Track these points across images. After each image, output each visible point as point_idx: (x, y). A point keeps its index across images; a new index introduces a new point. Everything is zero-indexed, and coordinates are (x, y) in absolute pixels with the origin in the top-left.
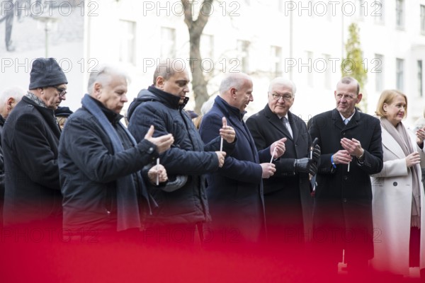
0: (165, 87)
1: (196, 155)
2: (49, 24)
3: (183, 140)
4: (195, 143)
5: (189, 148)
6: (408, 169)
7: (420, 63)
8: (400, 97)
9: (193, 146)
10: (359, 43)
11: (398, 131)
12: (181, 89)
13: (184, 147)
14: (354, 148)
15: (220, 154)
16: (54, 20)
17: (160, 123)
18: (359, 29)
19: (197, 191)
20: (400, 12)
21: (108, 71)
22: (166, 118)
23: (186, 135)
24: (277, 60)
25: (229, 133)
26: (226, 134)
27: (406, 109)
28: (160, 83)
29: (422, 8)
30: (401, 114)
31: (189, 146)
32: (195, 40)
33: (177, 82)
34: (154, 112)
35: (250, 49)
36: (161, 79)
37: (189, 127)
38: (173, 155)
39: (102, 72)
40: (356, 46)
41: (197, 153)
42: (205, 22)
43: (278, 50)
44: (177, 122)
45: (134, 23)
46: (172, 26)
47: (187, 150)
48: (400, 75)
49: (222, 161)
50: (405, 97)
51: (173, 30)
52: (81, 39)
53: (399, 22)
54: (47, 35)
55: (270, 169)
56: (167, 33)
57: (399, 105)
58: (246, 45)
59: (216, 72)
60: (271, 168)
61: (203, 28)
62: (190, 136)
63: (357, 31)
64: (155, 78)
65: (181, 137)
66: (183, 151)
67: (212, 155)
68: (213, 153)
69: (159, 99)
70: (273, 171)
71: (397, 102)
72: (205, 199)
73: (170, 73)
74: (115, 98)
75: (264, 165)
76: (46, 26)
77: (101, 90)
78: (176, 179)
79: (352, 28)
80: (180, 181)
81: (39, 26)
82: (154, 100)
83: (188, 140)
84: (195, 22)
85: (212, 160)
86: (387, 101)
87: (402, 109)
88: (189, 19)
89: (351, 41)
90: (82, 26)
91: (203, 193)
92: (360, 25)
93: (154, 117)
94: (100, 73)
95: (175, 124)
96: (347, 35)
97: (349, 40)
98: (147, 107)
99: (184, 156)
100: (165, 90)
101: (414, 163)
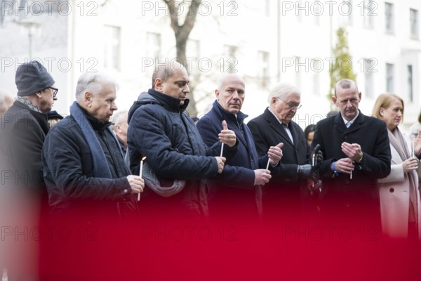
0: (164, 89)
1: (194, 159)
2: (33, 29)
3: (182, 144)
4: (195, 147)
5: (188, 152)
6: (405, 174)
7: (410, 68)
8: (398, 101)
9: (193, 150)
10: (347, 47)
11: (395, 135)
12: (181, 89)
13: (183, 151)
14: (355, 152)
15: (220, 159)
16: (38, 25)
17: (158, 126)
18: (347, 34)
19: (196, 197)
20: (389, 16)
21: (98, 79)
22: (164, 121)
23: (186, 139)
24: (264, 65)
25: (229, 137)
26: (225, 139)
27: (402, 113)
28: (159, 85)
29: (412, 12)
30: (398, 119)
31: (188, 150)
32: (181, 45)
33: (176, 83)
34: (152, 114)
35: (237, 54)
36: (159, 81)
37: (190, 130)
38: (170, 158)
39: (93, 81)
40: (344, 50)
41: (196, 157)
42: (191, 27)
43: (266, 55)
44: (176, 125)
45: (119, 28)
46: (157, 32)
47: (185, 154)
48: (389, 80)
49: (221, 167)
50: (402, 102)
51: (158, 35)
52: (65, 44)
53: (389, 26)
54: (31, 41)
55: (264, 176)
56: (152, 38)
57: (397, 110)
58: (233, 50)
59: (202, 78)
60: (265, 174)
61: (188, 33)
62: (189, 140)
63: (345, 35)
64: (154, 81)
65: (180, 140)
66: (181, 154)
67: (211, 160)
68: (212, 157)
69: (158, 102)
70: (267, 177)
71: (394, 106)
72: (205, 204)
73: (168, 74)
74: (106, 106)
75: (258, 172)
76: (30, 31)
77: (91, 99)
78: (173, 184)
79: (341, 33)
80: (178, 186)
81: (23, 31)
82: (153, 103)
83: (188, 144)
84: (181, 27)
85: (211, 165)
86: (384, 105)
87: (399, 113)
88: (175, 23)
89: (340, 46)
90: (66, 31)
91: (202, 199)
92: (348, 29)
93: (153, 120)
94: (90, 82)
95: (174, 127)
96: (335, 40)
97: (337, 45)
98: (145, 110)
99: (182, 160)
100: (163, 93)
101: (410, 168)
